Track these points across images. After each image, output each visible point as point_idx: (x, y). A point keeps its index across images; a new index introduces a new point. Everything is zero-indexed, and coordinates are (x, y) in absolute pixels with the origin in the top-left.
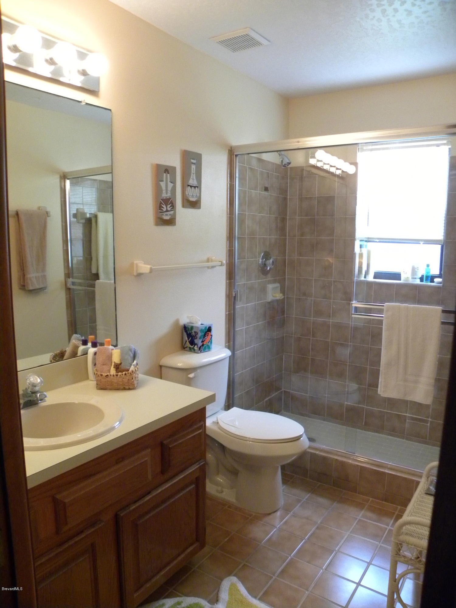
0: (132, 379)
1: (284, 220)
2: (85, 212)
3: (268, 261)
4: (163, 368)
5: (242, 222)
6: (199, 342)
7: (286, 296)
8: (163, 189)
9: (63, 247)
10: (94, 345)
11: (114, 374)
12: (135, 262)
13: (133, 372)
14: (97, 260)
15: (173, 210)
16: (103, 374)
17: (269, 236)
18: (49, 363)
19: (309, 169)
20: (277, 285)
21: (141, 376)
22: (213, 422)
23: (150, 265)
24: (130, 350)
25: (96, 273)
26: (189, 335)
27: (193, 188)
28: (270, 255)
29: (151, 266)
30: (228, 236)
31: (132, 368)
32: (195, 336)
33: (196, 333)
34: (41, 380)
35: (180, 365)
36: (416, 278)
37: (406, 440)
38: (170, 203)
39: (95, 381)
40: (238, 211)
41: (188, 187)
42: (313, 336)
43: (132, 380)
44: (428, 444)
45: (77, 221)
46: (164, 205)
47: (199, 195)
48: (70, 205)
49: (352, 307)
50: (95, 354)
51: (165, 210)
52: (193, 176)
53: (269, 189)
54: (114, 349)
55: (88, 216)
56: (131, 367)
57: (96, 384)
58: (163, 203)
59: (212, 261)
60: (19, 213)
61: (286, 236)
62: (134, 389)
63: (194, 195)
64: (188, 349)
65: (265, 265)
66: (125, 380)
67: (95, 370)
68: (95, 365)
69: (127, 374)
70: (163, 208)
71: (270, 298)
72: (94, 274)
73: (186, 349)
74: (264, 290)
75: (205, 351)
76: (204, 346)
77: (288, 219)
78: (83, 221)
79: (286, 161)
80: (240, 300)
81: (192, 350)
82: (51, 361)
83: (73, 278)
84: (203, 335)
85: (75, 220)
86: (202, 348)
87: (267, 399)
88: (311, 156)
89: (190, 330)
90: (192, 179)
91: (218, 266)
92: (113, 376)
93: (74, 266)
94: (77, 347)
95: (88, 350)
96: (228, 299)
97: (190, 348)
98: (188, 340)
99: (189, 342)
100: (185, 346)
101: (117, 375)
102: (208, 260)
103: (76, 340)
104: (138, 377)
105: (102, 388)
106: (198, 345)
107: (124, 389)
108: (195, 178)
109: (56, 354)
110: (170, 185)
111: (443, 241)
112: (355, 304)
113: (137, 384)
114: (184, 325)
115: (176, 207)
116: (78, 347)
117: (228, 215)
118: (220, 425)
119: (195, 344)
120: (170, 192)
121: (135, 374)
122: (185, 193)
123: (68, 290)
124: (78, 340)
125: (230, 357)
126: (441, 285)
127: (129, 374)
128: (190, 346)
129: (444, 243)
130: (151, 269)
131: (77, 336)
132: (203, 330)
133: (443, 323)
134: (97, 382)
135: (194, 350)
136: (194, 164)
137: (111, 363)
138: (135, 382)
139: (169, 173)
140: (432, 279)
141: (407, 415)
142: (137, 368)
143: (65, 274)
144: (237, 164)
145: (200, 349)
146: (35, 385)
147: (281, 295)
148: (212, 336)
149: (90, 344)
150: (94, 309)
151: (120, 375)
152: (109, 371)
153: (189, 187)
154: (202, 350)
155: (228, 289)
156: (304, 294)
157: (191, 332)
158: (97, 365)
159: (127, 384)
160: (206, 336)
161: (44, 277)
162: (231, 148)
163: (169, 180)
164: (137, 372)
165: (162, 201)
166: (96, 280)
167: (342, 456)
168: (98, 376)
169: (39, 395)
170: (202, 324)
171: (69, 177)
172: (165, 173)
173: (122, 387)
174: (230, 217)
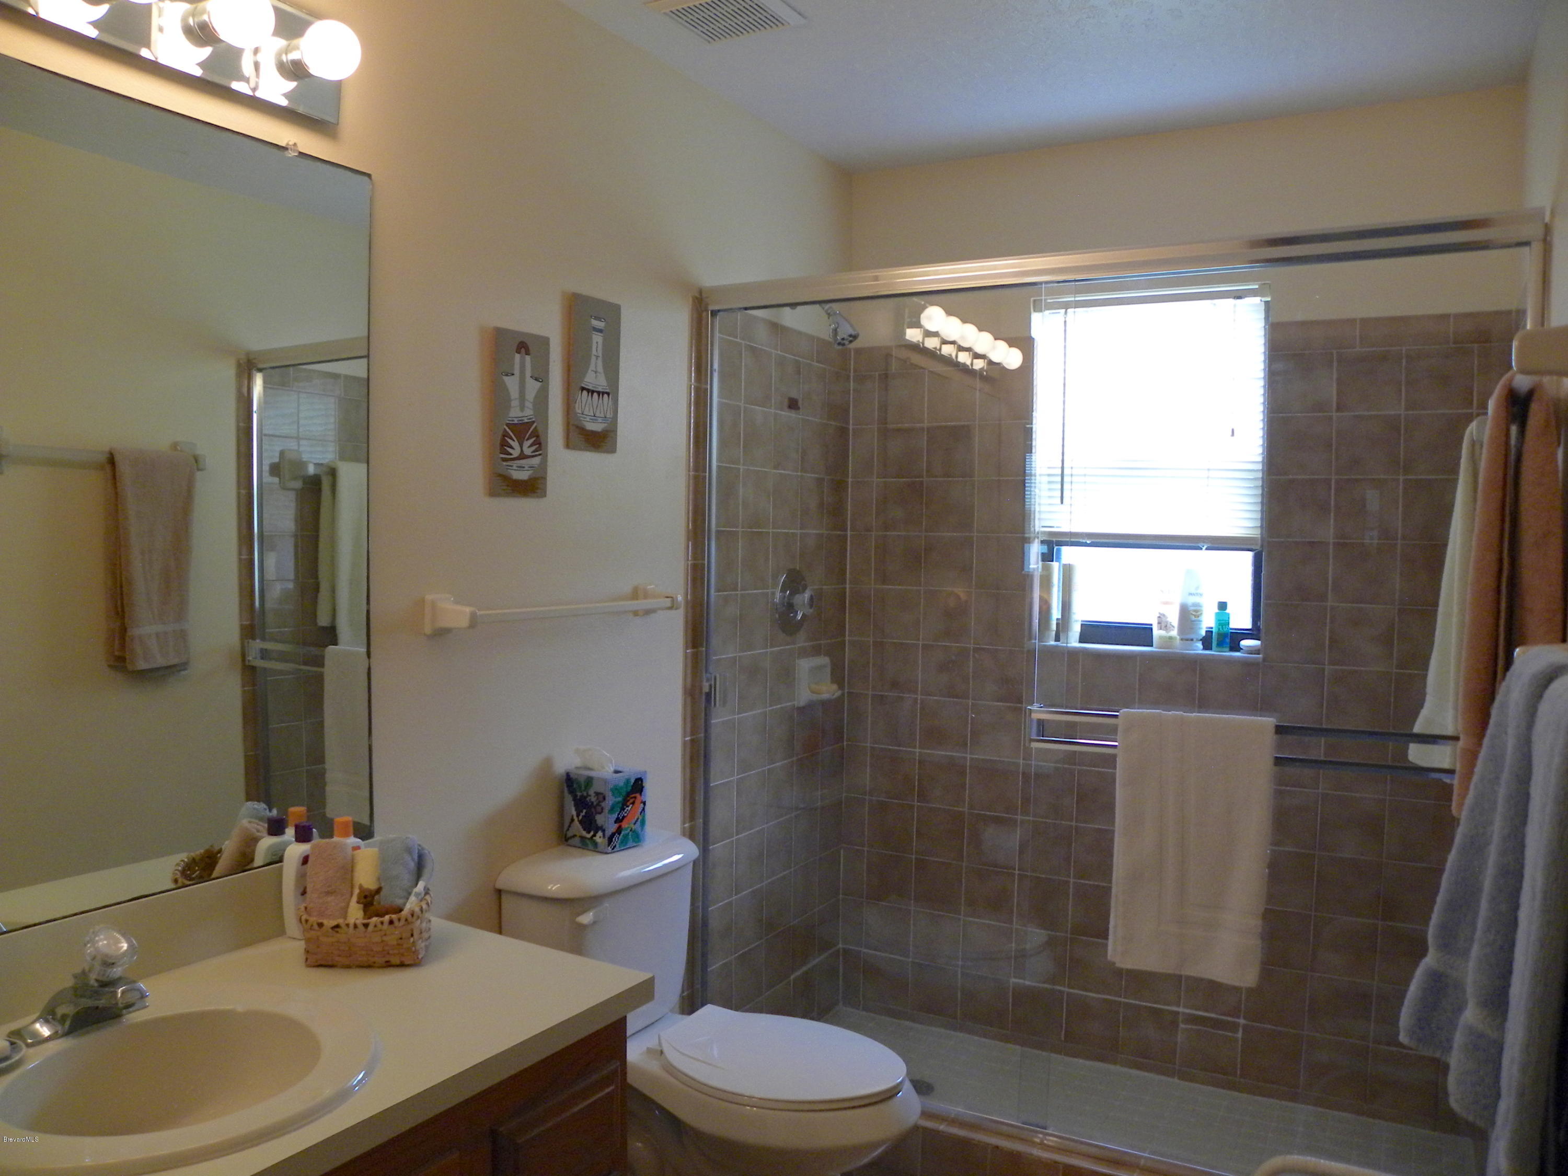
0: (409, 935)
1: (839, 487)
2: (304, 460)
3: (797, 596)
4: (504, 897)
5: (727, 492)
6: (607, 821)
7: (846, 691)
8: (512, 397)
9: (240, 554)
10: (303, 835)
11: (358, 922)
12: (429, 597)
13: (412, 915)
14: (333, 590)
15: (540, 455)
16: (325, 922)
17: (801, 529)
18: (173, 886)
19: (904, 354)
20: (824, 660)
21: (438, 924)
22: (648, 1048)
23: (469, 605)
24: (409, 850)
25: (329, 625)
26: (581, 803)
27: (595, 395)
28: (803, 579)
29: (472, 609)
30: (690, 527)
31: (412, 904)
32: (598, 805)
33: (601, 797)
34: (131, 946)
35: (553, 889)
36: (1192, 640)
37: (1179, 1078)
38: (530, 435)
39: (302, 940)
40: (719, 460)
41: (582, 391)
42: (922, 796)
43: (412, 940)
44: (1239, 1091)
45: (280, 483)
46: (514, 441)
47: (611, 416)
48: (262, 440)
49: (1031, 720)
50: (305, 860)
51: (516, 453)
52: (596, 363)
53: (800, 404)
54: (362, 847)
55: (311, 470)
56: (408, 899)
57: (302, 951)
58: (511, 434)
59: (646, 597)
60: (116, 459)
61: (846, 530)
62: (415, 964)
63: (597, 415)
64: (576, 841)
65: (790, 607)
66: (392, 940)
67: (303, 909)
68: (304, 893)
69: (396, 923)
70: (511, 447)
71: (804, 695)
72: (324, 629)
73: (570, 842)
74: (786, 675)
75: (625, 846)
76: (623, 833)
77: (850, 482)
78: (298, 484)
79: (845, 331)
80: (724, 702)
81: (589, 845)
82: (176, 881)
83: (263, 639)
84: (618, 802)
85: (276, 480)
86: (617, 840)
87: (798, 973)
88: (909, 320)
89: (583, 788)
90: (592, 371)
91: (662, 609)
92: (355, 926)
93: (268, 605)
94: (252, 841)
95: (284, 850)
96: (689, 700)
97: (582, 838)
98: (578, 816)
99: (580, 822)
100: (570, 834)
101: (366, 926)
102: (635, 594)
103: (253, 820)
104: (430, 929)
105: (323, 963)
106: (606, 832)
107: (388, 965)
108: (600, 369)
109: (194, 859)
110: (532, 387)
111: (1260, 542)
112: (1038, 712)
113: (426, 951)
114: (568, 775)
115: (547, 445)
116: (256, 840)
117: (689, 471)
118: (666, 1058)
119: (598, 829)
120: (531, 406)
121: (419, 921)
122: (574, 407)
123: (250, 672)
124: (257, 818)
125: (695, 863)
126: (1261, 656)
127: (402, 922)
128: (584, 833)
129: (1262, 546)
130: (473, 616)
131: (256, 806)
132: (621, 788)
133: (1278, 761)
134: (306, 943)
135: (596, 844)
136: (600, 331)
137: (352, 887)
138: (421, 945)
139: (527, 353)
140: (1233, 639)
141: (1181, 1010)
142: (428, 904)
143: (243, 628)
144: (717, 335)
145: (610, 840)
146: (111, 961)
147: (835, 687)
148: (644, 803)
149: (290, 832)
150: (321, 724)
151: (375, 926)
152: (344, 913)
153: (585, 393)
154: (617, 846)
155: (689, 671)
156: (895, 685)
157: (585, 794)
158: (308, 895)
159: (396, 951)
160: (628, 804)
161: (182, 636)
162: (701, 292)
163: (528, 373)
164: (427, 915)
165: (508, 430)
166: (327, 646)
167: (1009, 1136)
168: (312, 926)
169: (123, 992)
170: (616, 772)
171: (261, 366)
172: (518, 352)
173: (380, 960)
174: (696, 478)
